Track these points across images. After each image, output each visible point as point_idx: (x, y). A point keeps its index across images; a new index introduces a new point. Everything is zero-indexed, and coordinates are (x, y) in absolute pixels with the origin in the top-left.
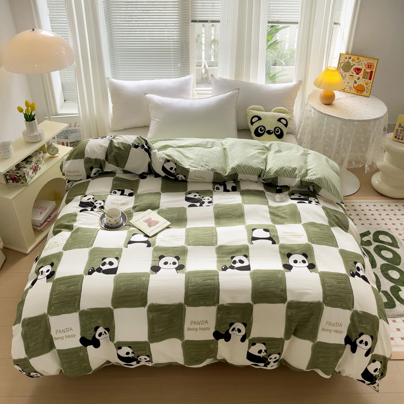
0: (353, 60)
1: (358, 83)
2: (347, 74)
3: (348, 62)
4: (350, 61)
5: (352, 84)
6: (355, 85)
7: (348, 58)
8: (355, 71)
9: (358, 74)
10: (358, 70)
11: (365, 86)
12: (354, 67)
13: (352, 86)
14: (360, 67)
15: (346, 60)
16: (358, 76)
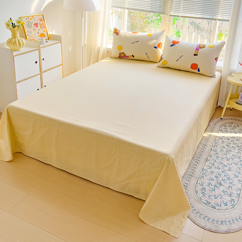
0: (31, 19)
1: (40, 33)
2: (31, 29)
3: (29, 21)
4: (29, 20)
5: (37, 35)
6: (39, 35)
7: (27, 19)
8: (35, 26)
9: (37, 27)
10: (36, 25)
11: (44, 33)
12: (33, 24)
13: (38, 36)
14: (36, 22)
15: (27, 20)
16: (38, 28)
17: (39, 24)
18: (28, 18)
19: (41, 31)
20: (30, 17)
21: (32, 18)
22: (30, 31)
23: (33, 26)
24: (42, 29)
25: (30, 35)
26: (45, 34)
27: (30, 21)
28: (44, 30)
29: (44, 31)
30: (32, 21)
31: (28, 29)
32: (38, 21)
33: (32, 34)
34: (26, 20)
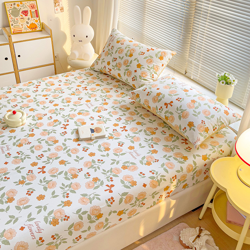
17: (29, 12)
18: (14, 4)
19: (32, 21)
20: (16, 3)
21: (20, 4)
22: (16, 20)
23: (21, 14)
24: (33, 19)
25: (16, 25)
26: (37, 25)
27: (17, 7)
28: (36, 19)
29: (36, 21)
30: (20, 7)
31: (13, 17)
32: (28, 8)
33: (18, 24)
34: (11, 7)
